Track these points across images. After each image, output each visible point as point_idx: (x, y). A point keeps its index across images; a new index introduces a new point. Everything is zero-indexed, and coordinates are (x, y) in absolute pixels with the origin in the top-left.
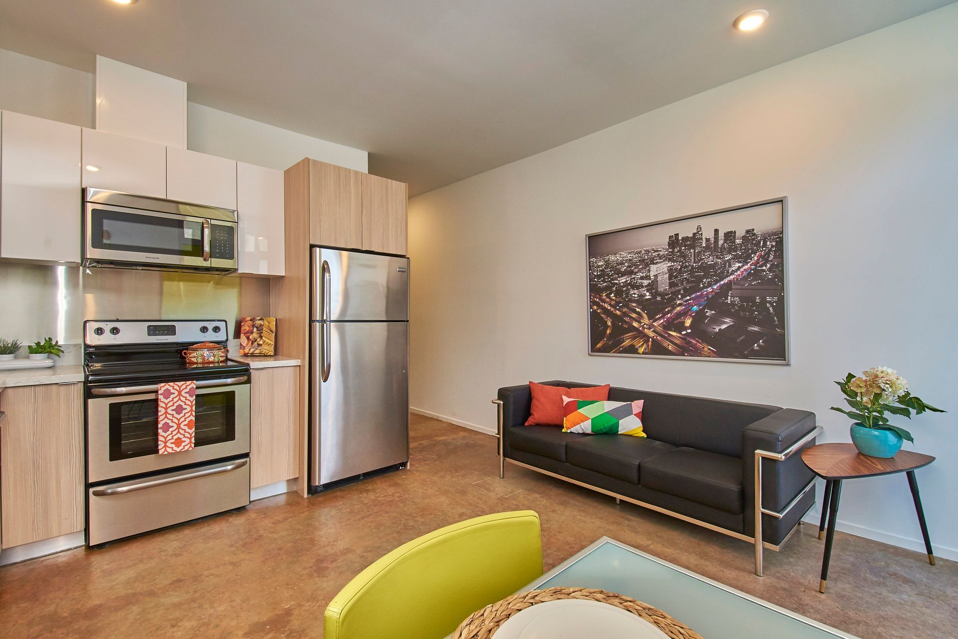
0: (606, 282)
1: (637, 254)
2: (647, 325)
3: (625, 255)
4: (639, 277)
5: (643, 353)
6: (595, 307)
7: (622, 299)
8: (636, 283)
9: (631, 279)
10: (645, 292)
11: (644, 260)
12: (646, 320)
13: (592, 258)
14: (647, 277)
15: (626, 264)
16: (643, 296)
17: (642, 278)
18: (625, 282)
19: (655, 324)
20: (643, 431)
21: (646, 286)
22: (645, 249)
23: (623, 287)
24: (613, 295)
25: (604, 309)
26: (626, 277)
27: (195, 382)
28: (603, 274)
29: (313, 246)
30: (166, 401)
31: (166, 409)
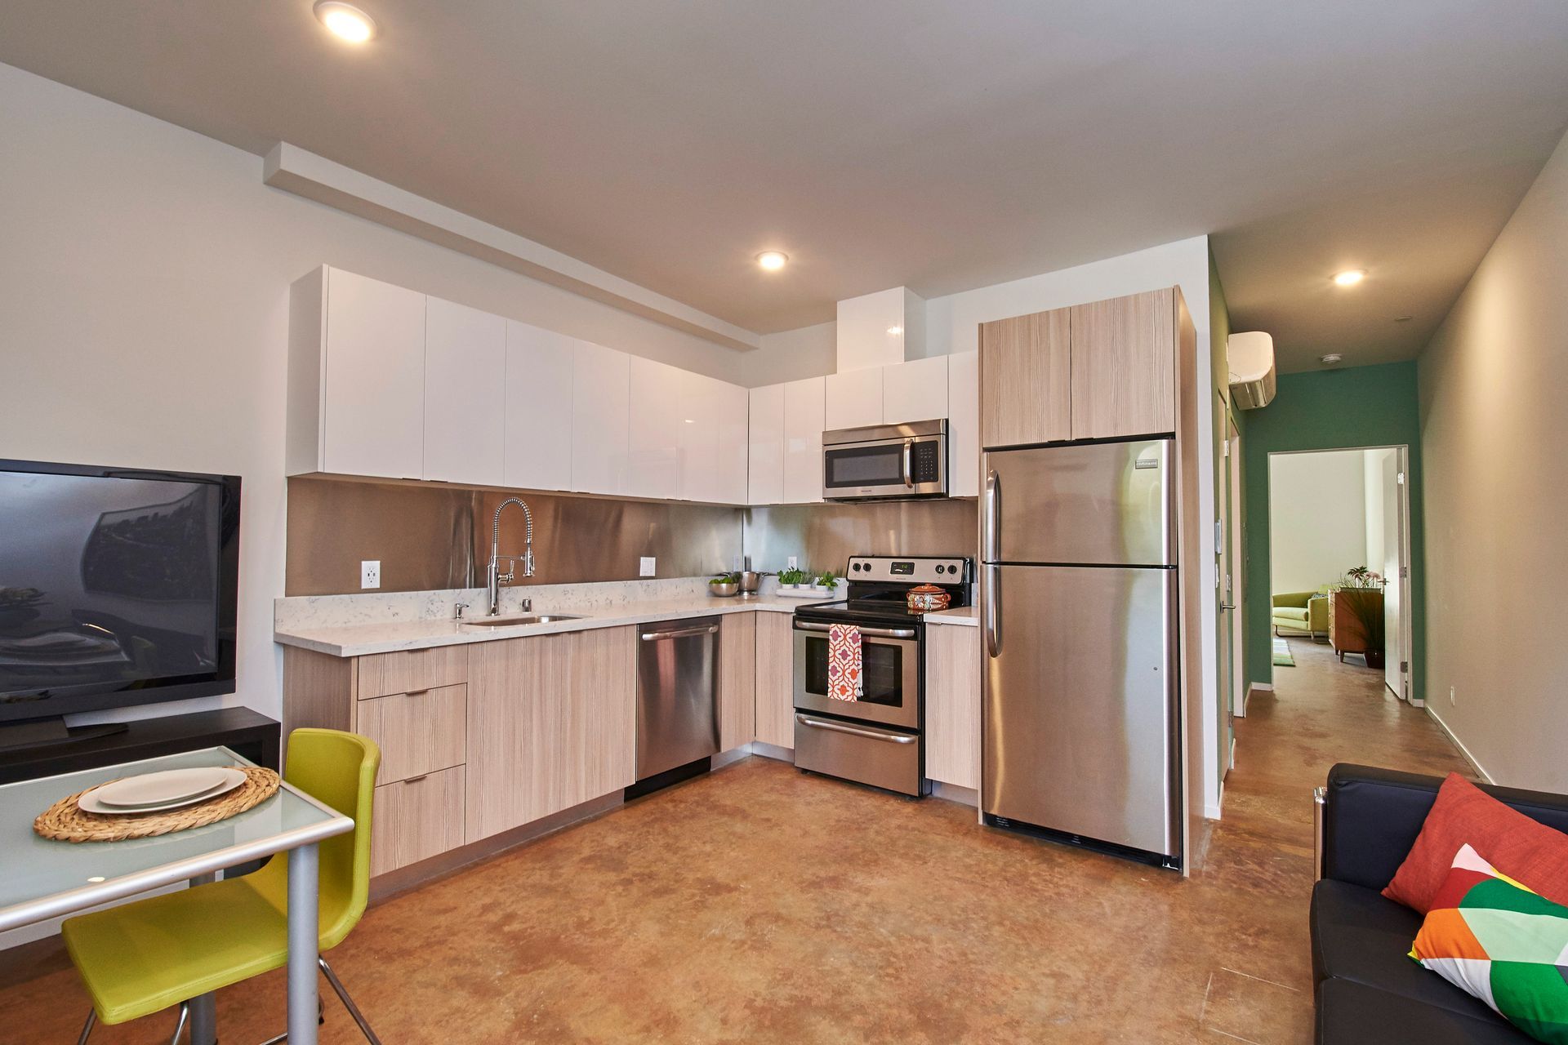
27: (857, 627)
29: (986, 450)
30: (835, 643)
31: (835, 651)
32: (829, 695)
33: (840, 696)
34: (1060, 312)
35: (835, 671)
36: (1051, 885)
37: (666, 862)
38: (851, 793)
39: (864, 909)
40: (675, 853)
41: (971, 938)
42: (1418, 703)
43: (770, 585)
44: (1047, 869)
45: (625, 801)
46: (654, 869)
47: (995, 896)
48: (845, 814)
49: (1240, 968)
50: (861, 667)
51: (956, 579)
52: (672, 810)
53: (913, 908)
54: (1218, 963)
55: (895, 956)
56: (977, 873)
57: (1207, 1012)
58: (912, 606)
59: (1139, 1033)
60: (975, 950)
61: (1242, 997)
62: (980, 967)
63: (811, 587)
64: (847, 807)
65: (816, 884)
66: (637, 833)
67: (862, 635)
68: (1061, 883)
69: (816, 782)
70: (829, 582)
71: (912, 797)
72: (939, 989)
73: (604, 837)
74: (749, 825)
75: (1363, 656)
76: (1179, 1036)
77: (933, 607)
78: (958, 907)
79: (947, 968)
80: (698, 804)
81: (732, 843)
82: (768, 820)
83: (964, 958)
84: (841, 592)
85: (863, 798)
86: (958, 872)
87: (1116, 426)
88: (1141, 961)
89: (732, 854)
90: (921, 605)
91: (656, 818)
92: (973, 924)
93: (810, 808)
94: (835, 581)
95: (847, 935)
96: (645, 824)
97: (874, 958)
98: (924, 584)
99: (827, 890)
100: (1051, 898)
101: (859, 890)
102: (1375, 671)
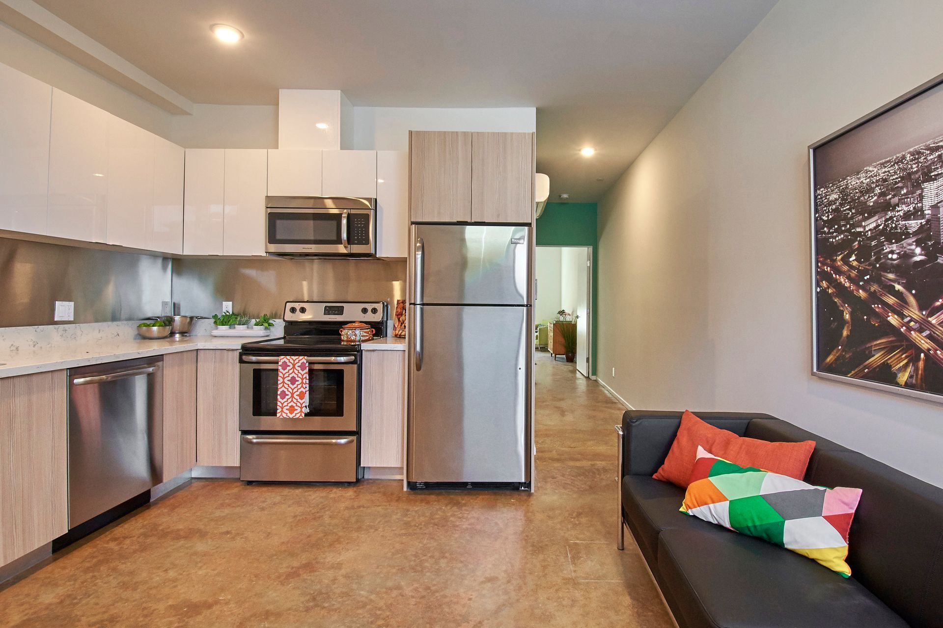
0: (842, 232)
1: (897, 163)
2: (916, 322)
3: (875, 171)
4: (901, 213)
5: (907, 385)
6: (824, 284)
7: (869, 265)
8: (896, 228)
9: (886, 220)
10: (913, 247)
11: (910, 174)
12: (914, 312)
13: (819, 189)
14: (917, 213)
15: (877, 191)
16: (909, 255)
17: (907, 216)
18: (875, 228)
19: (933, 320)
20: (848, 560)
21: (915, 234)
22: (911, 150)
23: (872, 239)
24: (853, 258)
25: (839, 286)
26: (876, 218)
27: (306, 357)
28: (838, 216)
29: (413, 223)
30: (284, 372)
31: (284, 378)
32: (278, 415)
33: (289, 414)
34: (465, 134)
35: (284, 395)
36: (464, 520)
37: (127, 600)
38: (298, 491)
39: (342, 580)
40: (135, 589)
41: (428, 574)
42: (593, 378)
43: (203, 328)
44: (457, 510)
45: (53, 553)
46: (114, 611)
47: (432, 538)
48: (299, 510)
49: (578, 539)
50: (308, 389)
51: (377, 318)
52: (117, 548)
53: (380, 567)
54: (567, 540)
55: (380, 609)
56: (415, 526)
57: (575, 571)
58: (345, 339)
59: (548, 599)
60: (434, 582)
61: (586, 556)
62: (442, 593)
63: (248, 328)
64: (299, 503)
65: (293, 574)
66: (79, 582)
67: (309, 363)
68: (469, 517)
69: (264, 489)
70: (265, 322)
71: (350, 484)
72: (421, 621)
73: (36, 597)
74: (210, 542)
75: (564, 356)
76: (568, 592)
77: (363, 338)
78: (412, 555)
79: (420, 603)
80: (146, 536)
81: (197, 563)
82: (228, 533)
83: (429, 591)
84: (278, 330)
85: (311, 493)
86: (401, 530)
87: (498, 216)
88: (531, 552)
89: (200, 572)
90: (353, 338)
91: (99, 561)
92: (426, 564)
93: (266, 512)
94: (271, 321)
95: (335, 607)
96: (87, 570)
97: (363, 617)
98: (354, 322)
99: (305, 576)
100: (467, 529)
101: (332, 567)
102: (570, 364)
